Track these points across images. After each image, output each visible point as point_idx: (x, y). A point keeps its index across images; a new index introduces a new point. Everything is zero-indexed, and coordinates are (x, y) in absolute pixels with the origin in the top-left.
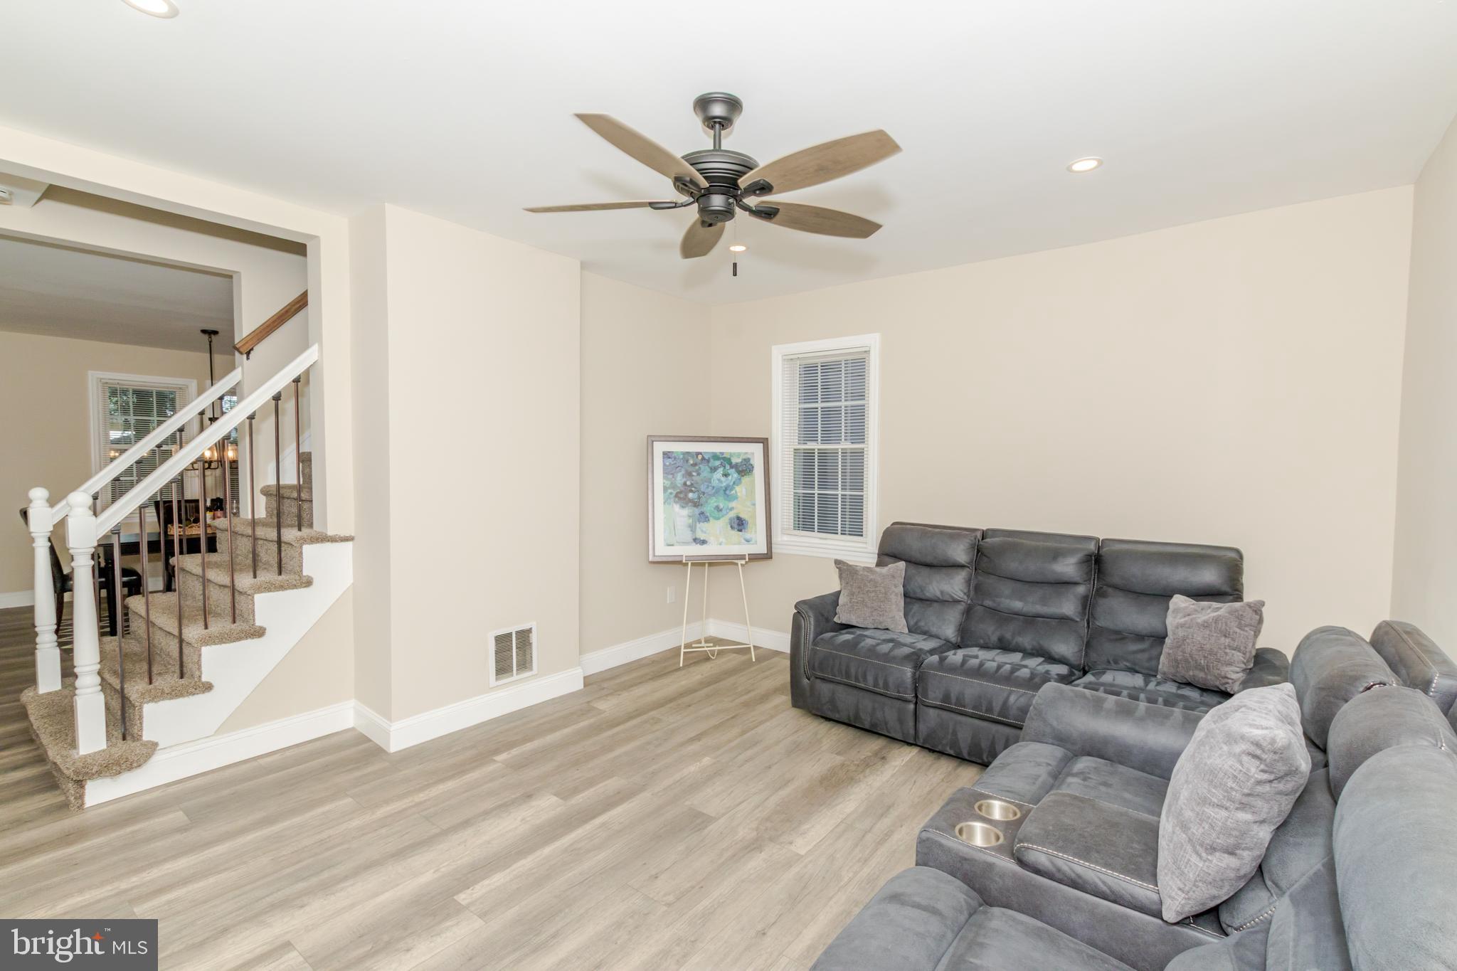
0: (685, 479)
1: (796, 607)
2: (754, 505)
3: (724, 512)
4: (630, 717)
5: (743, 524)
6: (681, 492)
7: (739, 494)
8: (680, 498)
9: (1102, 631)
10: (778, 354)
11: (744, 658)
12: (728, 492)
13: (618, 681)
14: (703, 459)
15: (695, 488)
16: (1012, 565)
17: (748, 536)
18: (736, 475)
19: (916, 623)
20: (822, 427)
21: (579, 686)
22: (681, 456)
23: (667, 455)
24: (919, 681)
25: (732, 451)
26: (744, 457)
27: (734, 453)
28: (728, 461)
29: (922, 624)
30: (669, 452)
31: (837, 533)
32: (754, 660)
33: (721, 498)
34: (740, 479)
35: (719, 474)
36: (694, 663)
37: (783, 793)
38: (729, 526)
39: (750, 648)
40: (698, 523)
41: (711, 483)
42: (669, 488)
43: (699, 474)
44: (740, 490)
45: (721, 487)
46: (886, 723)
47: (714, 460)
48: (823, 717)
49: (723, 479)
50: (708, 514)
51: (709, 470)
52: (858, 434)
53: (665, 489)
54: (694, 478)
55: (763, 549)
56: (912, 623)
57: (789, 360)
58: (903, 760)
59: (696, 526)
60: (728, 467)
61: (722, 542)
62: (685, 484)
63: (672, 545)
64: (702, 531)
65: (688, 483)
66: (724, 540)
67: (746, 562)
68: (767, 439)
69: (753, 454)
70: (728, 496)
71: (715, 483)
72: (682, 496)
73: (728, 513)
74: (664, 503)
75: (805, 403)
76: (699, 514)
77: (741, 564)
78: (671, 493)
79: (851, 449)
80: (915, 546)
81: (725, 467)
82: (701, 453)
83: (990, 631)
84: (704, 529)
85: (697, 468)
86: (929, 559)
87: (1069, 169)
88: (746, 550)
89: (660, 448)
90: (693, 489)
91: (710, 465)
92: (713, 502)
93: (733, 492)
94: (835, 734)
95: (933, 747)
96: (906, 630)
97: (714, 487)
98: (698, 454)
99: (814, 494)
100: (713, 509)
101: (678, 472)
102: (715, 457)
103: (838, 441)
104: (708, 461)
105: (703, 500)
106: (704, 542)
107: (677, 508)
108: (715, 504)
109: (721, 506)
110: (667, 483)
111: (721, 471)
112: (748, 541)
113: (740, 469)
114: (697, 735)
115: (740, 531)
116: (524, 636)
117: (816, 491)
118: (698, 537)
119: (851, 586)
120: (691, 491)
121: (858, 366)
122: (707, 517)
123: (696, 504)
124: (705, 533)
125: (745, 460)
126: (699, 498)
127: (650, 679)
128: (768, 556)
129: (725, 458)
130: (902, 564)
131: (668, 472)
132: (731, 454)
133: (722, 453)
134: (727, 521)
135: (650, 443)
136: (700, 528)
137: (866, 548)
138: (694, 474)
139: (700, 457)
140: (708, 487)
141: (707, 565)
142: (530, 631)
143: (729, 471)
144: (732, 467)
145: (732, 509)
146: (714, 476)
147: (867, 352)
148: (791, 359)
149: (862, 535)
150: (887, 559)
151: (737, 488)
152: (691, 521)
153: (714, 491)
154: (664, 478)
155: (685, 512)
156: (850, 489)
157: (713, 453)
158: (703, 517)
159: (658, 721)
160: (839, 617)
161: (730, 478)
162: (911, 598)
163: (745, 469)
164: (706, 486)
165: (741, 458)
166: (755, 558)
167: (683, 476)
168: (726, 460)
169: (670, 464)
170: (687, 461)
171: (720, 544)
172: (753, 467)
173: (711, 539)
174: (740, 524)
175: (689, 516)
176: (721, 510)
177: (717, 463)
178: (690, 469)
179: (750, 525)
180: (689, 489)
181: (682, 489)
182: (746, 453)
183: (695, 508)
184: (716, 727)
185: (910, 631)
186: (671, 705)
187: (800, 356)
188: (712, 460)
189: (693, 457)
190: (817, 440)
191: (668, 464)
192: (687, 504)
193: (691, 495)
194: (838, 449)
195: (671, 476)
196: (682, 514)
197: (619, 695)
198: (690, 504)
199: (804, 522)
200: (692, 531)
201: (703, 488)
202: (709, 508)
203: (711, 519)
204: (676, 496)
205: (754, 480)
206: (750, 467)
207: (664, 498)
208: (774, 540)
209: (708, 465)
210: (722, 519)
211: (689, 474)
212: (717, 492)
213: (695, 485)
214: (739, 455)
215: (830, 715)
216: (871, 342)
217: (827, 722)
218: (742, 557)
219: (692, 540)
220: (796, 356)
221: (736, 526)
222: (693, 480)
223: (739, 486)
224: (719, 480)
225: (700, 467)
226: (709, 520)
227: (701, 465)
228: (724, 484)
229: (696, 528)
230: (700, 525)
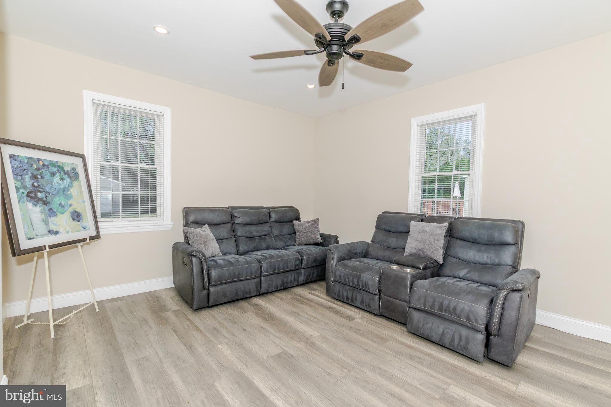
0: (32, 181)
2: (83, 201)
3: (66, 208)
5: (79, 216)
6: (31, 192)
7: (73, 194)
8: (31, 198)
10: (87, 97)
12: (65, 192)
14: (44, 165)
15: (42, 189)
17: (84, 224)
18: (69, 180)
22: (26, 161)
23: (12, 157)
25: (64, 161)
26: (73, 166)
27: (65, 163)
28: (62, 168)
30: (16, 156)
32: (97, 310)
33: (62, 197)
34: (72, 183)
35: (56, 179)
38: (71, 218)
41: (53, 185)
42: (22, 188)
43: (42, 177)
44: (73, 191)
45: (61, 189)
47: (52, 166)
49: (61, 182)
50: (55, 210)
51: (49, 174)
53: (18, 188)
54: (39, 180)
55: (94, 234)
57: (96, 103)
59: (48, 220)
60: (62, 173)
61: (69, 231)
62: (33, 185)
63: (32, 238)
65: (36, 185)
68: (84, 155)
69: (77, 165)
70: (66, 195)
71: (56, 185)
72: (32, 195)
73: (68, 208)
74: (20, 201)
76: (49, 210)
77: (82, 246)
78: (23, 193)
79: (147, 168)
81: (60, 173)
82: (40, 160)
84: (55, 223)
85: (40, 171)
88: (85, 234)
89: (6, 150)
90: (40, 189)
91: (50, 170)
92: (57, 200)
93: (69, 192)
97: (55, 189)
98: (39, 160)
100: (58, 206)
101: (24, 174)
102: (53, 164)
104: (48, 167)
105: (49, 199)
106: (56, 233)
107: (30, 206)
108: (59, 202)
109: (63, 203)
110: (19, 184)
111: (58, 175)
112: (84, 228)
113: (71, 175)
115: (79, 221)
118: (51, 229)
120: (39, 191)
122: (55, 212)
123: (45, 203)
124: (56, 225)
125: (72, 169)
126: (46, 197)
128: (98, 236)
129: (59, 166)
130: (206, 227)
131: (17, 173)
132: (63, 164)
133: (57, 162)
134: (69, 215)
136: (51, 221)
137: (163, 223)
138: (39, 177)
139: (41, 163)
140: (51, 189)
143: (64, 177)
144: (65, 174)
145: (71, 205)
146: (54, 180)
147: (160, 116)
151: (71, 190)
152: (43, 216)
153: (56, 191)
154: (15, 179)
155: (38, 209)
157: (51, 161)
158: (52, 213)
161: (65, 181)
163: (73, 175)
164: (49, 188)
165: (70, 167)
166: (92, 238)
167: (30, 178)
168: (60, 168)
169: (18, 166)
170: (31, 165)
171: (68, 233)
172: (78, 175)
173: (61, 230)
174: (76, 216)
175: (41, 212)
176: (63, 207)
177: (55, 169)
178: (35, 172)
179: (84, 216)
180: (37, 189)
181: (32, 189)
182: (73, 164)
183: (45, 206)
188: (50, 167)
189: (36, 163)
190: (119, 161)
191: (16, 166)
192: (37, 202)
193: (39, 195)
194: (136, 167)
195: (20, 178)
196: (36, 210)
198: (40, 202)
200: (46, 224)
201: (47, 189)
202: (55, 205)
203: (58, 213)
204: (27, 195)
205: (81, 184)
206: (76, 174)
207: (19, 197)
209: (48, 170)
210: (66, 213)
211: (35, 177)
212: (58, 192)
213: (41, 186)
214: (68, 165)
216: (165, 111)
218: (83, 240)
219: (47, 232)
220: (107, 104)
221: (75, 218)
222: (39, 182)
223: (72, 188)
224: (58, 183)
225: (42, 172)
226: (57, 215)
227: (43, 170)
228: (62, 187)
229: (48, 223)
230: (51, 219)
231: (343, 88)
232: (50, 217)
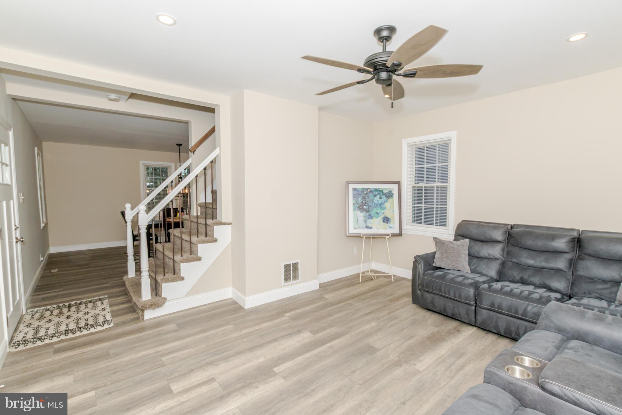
0: (362, 200)
1: (415, 258)
2: (394, 211)
4: (340, 302)
5: (388, 220)
6: (360, 206)
7: (386, 207)
8: (360, 208)
9: (580, 277)
10: (405, 143)
11: (388, 280)
12: (381, 206)
13: (333, 286)
14: (370, 191)
15: (367, 204)
16: (529, 242)
17: (391, 225)
18: (385, 198)
19: (475, 268)
20: (426, 176)
21: (317, 287)
22: (361, 190)
23: (354, 189)
24: (478, 296)
25: (383, 188)
26: (390, 190)
27: (385, 188)
28: (382, 192)
29: (478, 269)
30: (355, 188)
31: (433, 225)
32: (393, 281)
33: (379, 209)
34: (387, 200)
35: (377, 198)
36: (366, 281)
37: (410, 342)
38: (382, 221)
39: (391, 276)
40: (368, 219)
41: (374, 202)
42: (356, 204)
43: (368, 198)
44: (387, 205)
45: (379, 204)
46: (460, 314)
47: (376, 191)
48: (427, 309)
49: (379, 200)
50: (373, 216)
51: (373, 196)
52: (445, 178)
53: (354, 204)
54: (366, 199)
55: (398, 232)
56: (473, 268)
57: (411, 145)
58: (469, 333)
60: (382, 194)
62: (362, 202)
63: (357, 229)
64: (370, 223)
65: (364, 202)
66: (380, 227)
67: (390, 237)
68: (400, 182)
69: (393, 189)
70: (382, 207)
71: (376, 202)
72: (361, 207)
73: (381, 215)
74: (353, 210)
75: (418, 165)
76: (369, 215)
77: (388, 238)
78: (356, 206)
79: (441, 186)
80: (474, 231)
81: (380, 194)
82: (369, 189)
83: (516, 274)
84: (371, 222)
85: (368, 195)
86: (482, 238)
87: (568, 40)
88: (390, 232)
89: (351, 186)
90: (366, 204)
91: (374, 194)
92: (375, 210)
93: (384, 206)
94: (433, 317)
95: (484, 328)
96: (470, 272)
97: (375, 204)
98: (368, 189)
99: (422, 207)
100: (375, 213)
101: (359, 197)
102: (376, 190)
103: (434, 182)
104: (373, 192)
105: (370, 209)
106: (370, 228)
107: (359, 213)
108: (376, 211)
109: (379, 212)
110: (355, 202)
111: (378, 196)
112: (390, 228)
113: (387, 195)
114: (369, 312)
115: (387, 223)
116: (295, 265)
117: (423, 206)
118: (368, 226)
119: (442, 249)
120: (365, 205)
121: (445, 147)
122: (372, 217)
123: (367, 211)
124: (371, 224)
125: (389, 191)
126: (369, 208)
127: (347, 287)
128: (400, 235)
129: (380, 190)
130: (467, 240)
131: (355, 197)
132: (383, 189)
133: (379, 189)
134: (381, 219)
135: (347, 184)
137: (448, 232)
138: (366, 198)
139: (369, 190)
140: (372, 204)
141: (372, 238)
142: (298, 263)
143: (382, 196)
144: (383, 194)
145: (383, 213)
146: (376, 199)
147: (450, 140)
148: (412, 145)
149: (446, 226)
150: (459, 237)
151: (386, 204)
152: (365, 218)
153: (375, 205)
154: (353, 199)
155: (363, 214)
156: (440, 204)
157: (375, 188)
158: (371, 217)
159: (351, 305)
160: (435, 264)
161: (383, 199)
162: (472, 256)
163: (389, 195)
166: (394, 235)
167: (362, 199)
168: (381, 192)
169: (356, 193)
170: (363, 192)
171: (378, 229)
172: (393, 195)
173: (374, 227)
174: (386, 220)
175: (364, 216)
176: (378, 214)
177: (377, 193)
178: (365, 196)
179: (392, 220)
180: (364, 204)
181: (361, 204)
182: (390, 188)
183: (367, 213)
184: (377, 310)
185: (472, 272)
186: (357, 298)
187: (416, 143)
188: (374, 192)
189: (366, 190)
190: (424, 182)
191: (355, 193)
192: (363, 211)
193: (365, 207)
194: (434, 186)
195: (356, 199)
196: (361, 215)
197: (334, 292)
198: (364, 211)
199: (417, 219)
200: (365, 223)
201: (370, 204)
202: (373, 213)
203: (374, 218)
204: (358, 207)
205: (394, 200)
206: (392, 194)
207: (353, 208)
208: (403, 227)
210: (379, 218)
211: (364, 198)
212: (376, 205)
213: (367, 203)
214: (387, 189)
215: (431, 308)
216: (453, 135)
217: (429, 312)
218: (388, 235)
219: (365, 227)
220: (414, 144)
221: (385, 221)
222: (366, 200)
223: (387, 203)
224: (378, 200)
225: (369, 195)
226: (373, 218)
227: (369, 194)
228: (380, 202)
229: (367, 222)
230: (368, 220)
231: (392, 107)
232: (369, 219)
